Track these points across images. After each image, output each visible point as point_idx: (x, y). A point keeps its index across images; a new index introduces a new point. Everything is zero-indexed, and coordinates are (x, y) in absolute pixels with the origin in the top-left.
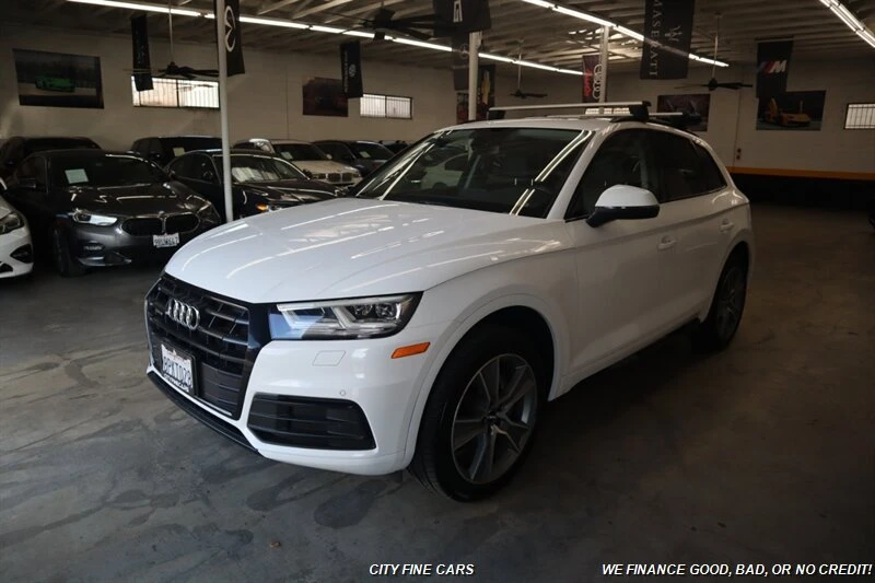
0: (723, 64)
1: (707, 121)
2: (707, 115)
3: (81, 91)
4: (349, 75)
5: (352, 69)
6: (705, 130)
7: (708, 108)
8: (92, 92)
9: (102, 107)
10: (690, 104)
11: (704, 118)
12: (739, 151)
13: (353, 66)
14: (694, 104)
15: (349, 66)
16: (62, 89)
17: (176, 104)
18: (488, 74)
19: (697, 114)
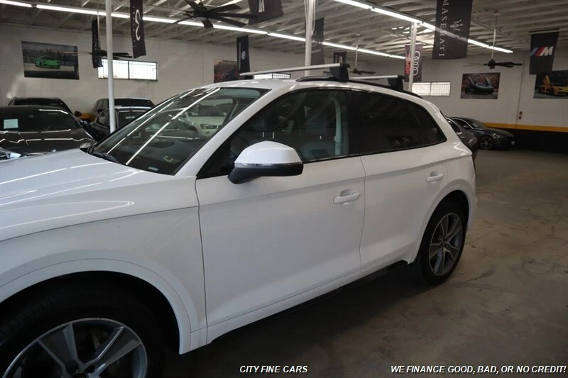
0: (509, 51)
1: (497, 92)
2: (497, 87)
3: (63, 68)
4: (241, 59)
5: (243, 55)
6: (496, 98)
7: (498, 83)
8: (71, 69)
9: (78, 79)
10: (486, 80)
11: (495, 90)
12: (521, 113)
13: (244, 52)
14: (488, 80)
15: (241, 53)
16: (53, 67)
17: (127, 77)
18: (341, 58)
19: (490, 87)
